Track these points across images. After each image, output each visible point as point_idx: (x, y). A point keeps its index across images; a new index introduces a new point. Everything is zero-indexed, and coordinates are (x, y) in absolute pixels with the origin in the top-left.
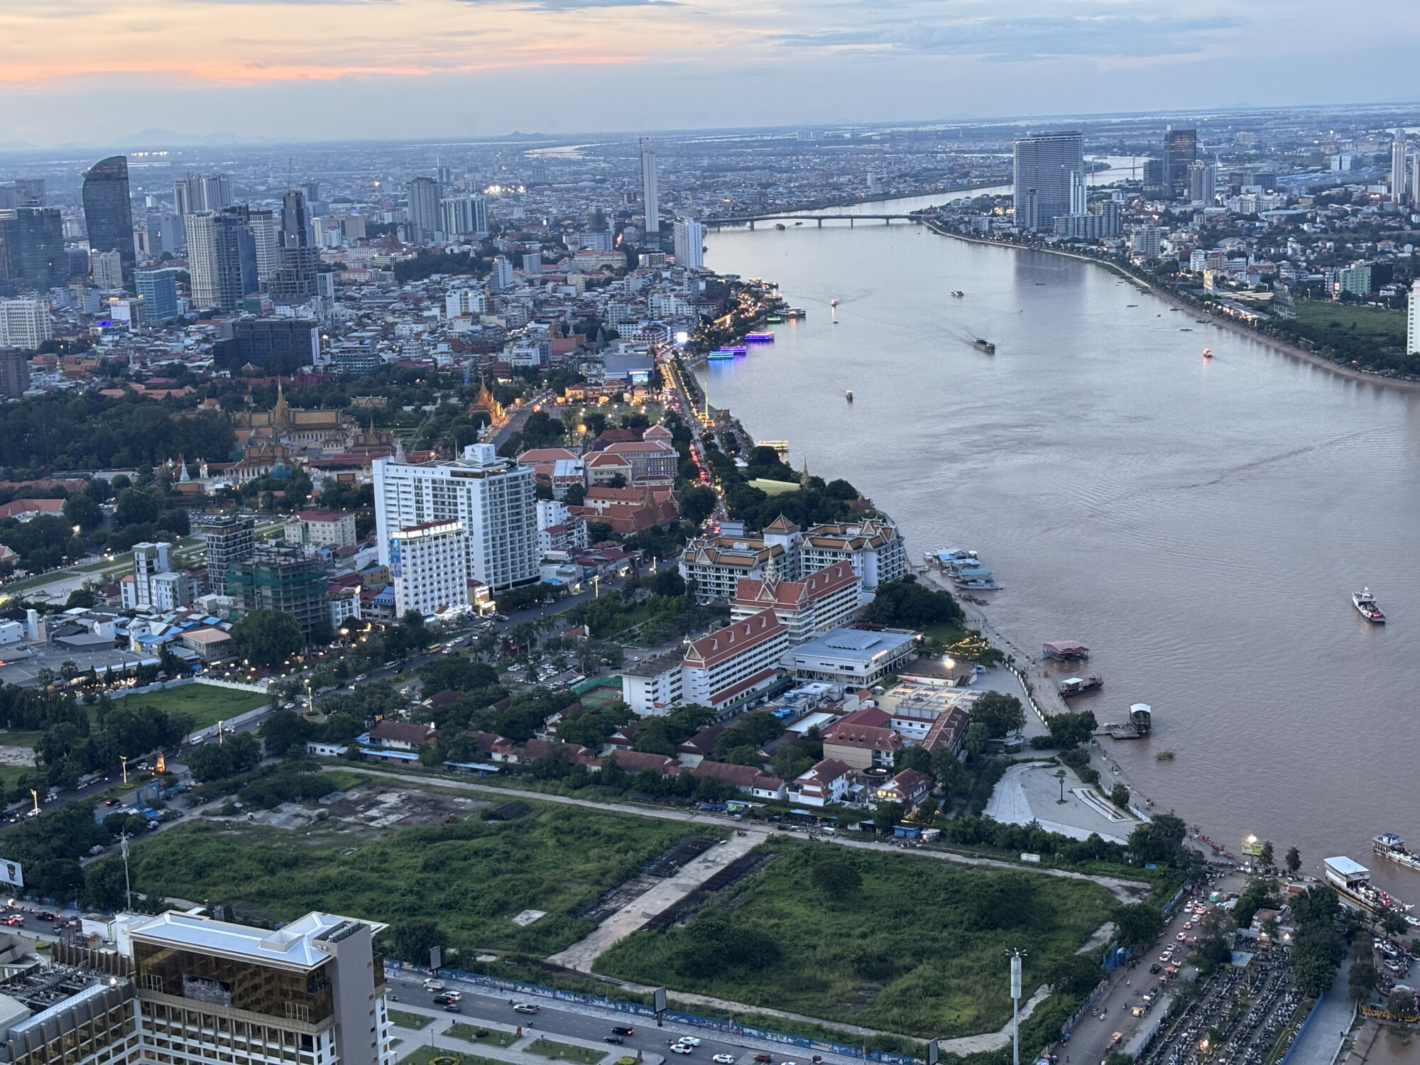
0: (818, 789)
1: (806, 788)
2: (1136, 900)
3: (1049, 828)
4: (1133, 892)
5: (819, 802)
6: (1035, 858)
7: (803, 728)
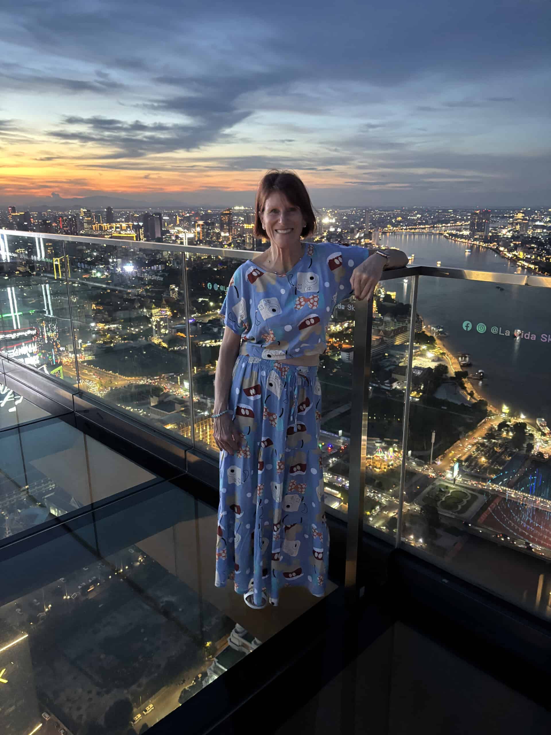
0: (389, 385)
1: (386, 384)
2: (471, 421)
3: (450, 400)
4: (471, 419)
5: (389, 388)
6: (445, 408)
7: (387, 369)
